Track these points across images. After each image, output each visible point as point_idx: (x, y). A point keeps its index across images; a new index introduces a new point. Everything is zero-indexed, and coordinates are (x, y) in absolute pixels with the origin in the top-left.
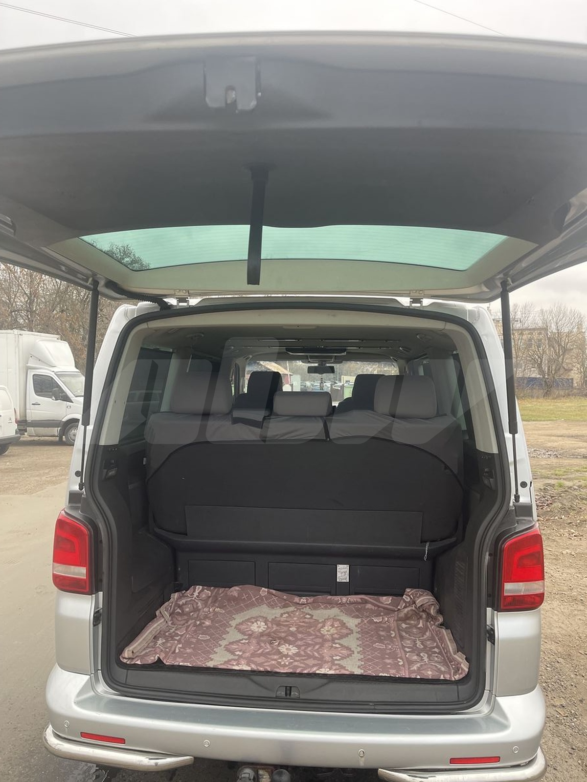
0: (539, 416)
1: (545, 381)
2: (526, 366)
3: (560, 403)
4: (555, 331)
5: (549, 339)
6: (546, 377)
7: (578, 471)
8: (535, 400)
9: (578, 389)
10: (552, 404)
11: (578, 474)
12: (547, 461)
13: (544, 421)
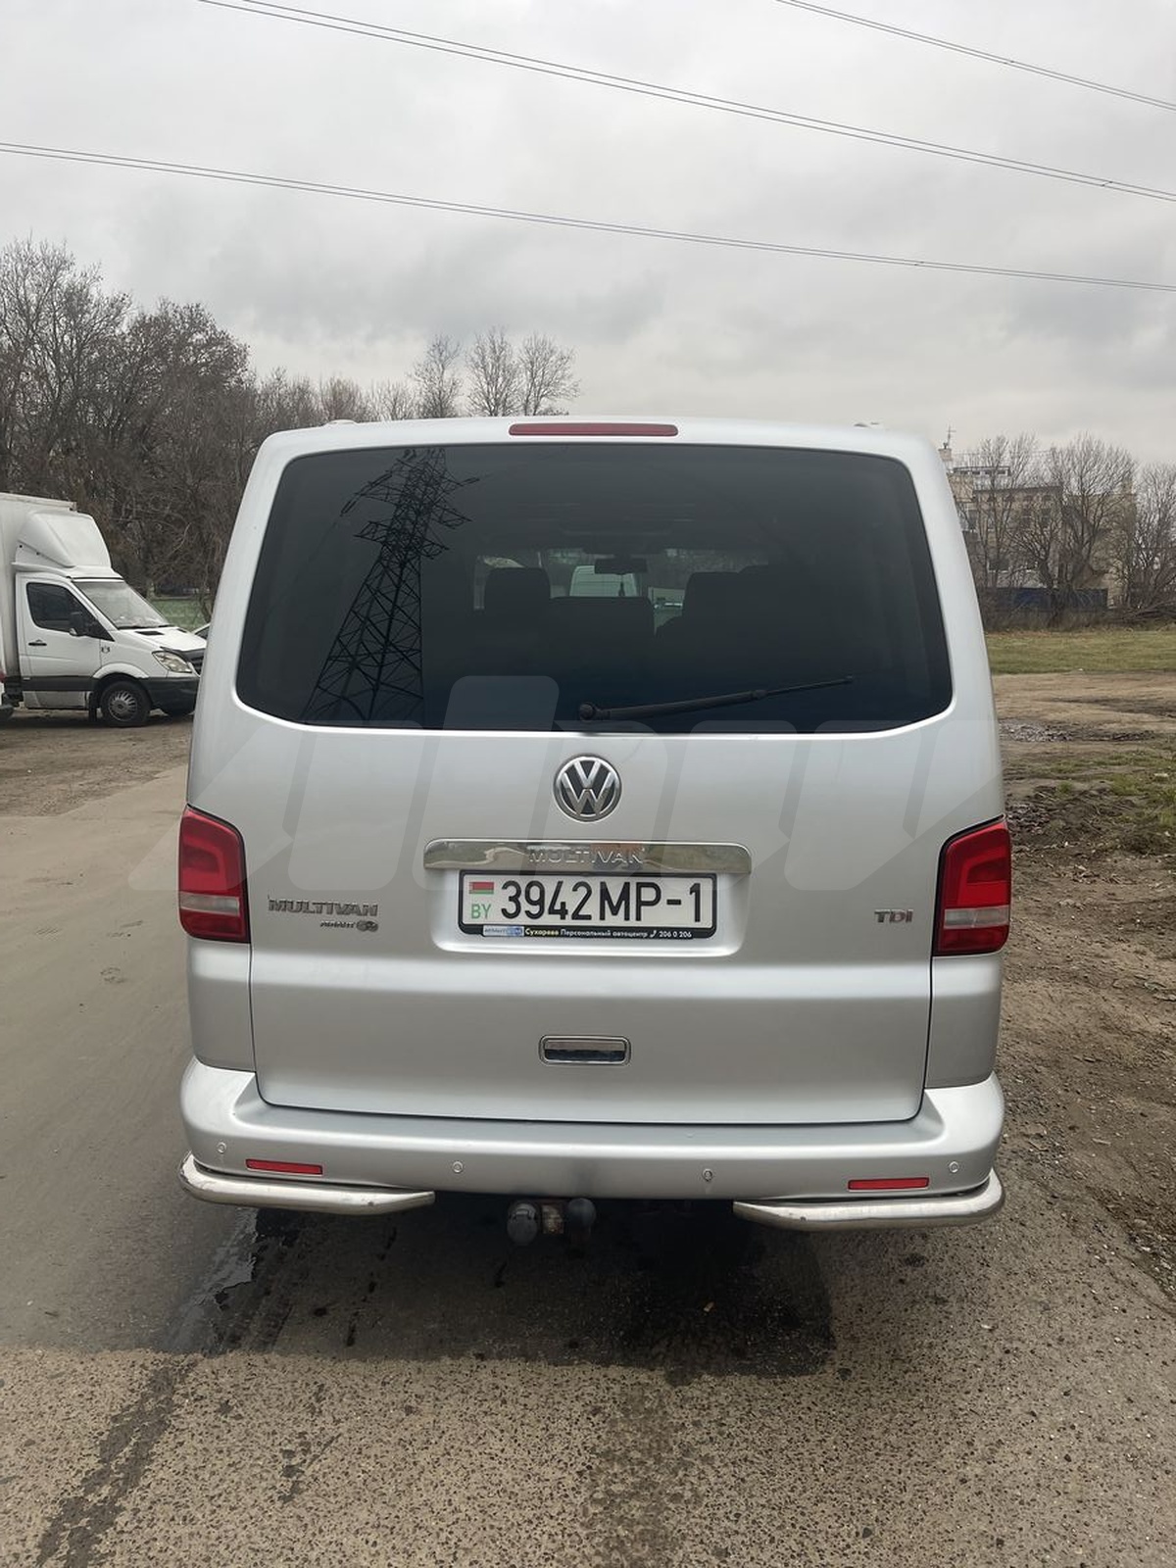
0: (1035, 664)
1: (1053, 596)
2: (1018, 564)
3: (1079, 640)
4: (1076, 492)
5: (1065, 510)
6: (1055, 587)
7: (1100, 764)
8: (1030, 632)
9: (1116, 610)
10: (1064, 641)
11: (1100, 769)
12: (1044, 746)
13: (1045, 672)
